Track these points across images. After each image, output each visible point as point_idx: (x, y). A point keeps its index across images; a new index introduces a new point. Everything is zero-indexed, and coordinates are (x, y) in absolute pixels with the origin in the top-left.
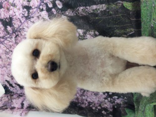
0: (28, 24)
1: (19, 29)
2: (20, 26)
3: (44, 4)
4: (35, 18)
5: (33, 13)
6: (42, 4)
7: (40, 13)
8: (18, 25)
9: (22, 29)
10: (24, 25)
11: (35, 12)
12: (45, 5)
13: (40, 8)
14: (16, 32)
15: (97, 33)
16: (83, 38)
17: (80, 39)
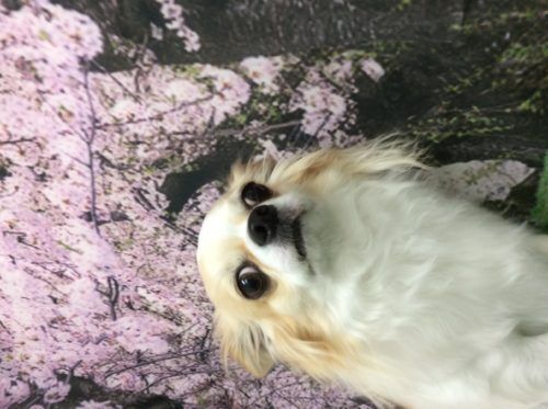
15: (373, 68)
16: (278, 109)
17: (255, 116)
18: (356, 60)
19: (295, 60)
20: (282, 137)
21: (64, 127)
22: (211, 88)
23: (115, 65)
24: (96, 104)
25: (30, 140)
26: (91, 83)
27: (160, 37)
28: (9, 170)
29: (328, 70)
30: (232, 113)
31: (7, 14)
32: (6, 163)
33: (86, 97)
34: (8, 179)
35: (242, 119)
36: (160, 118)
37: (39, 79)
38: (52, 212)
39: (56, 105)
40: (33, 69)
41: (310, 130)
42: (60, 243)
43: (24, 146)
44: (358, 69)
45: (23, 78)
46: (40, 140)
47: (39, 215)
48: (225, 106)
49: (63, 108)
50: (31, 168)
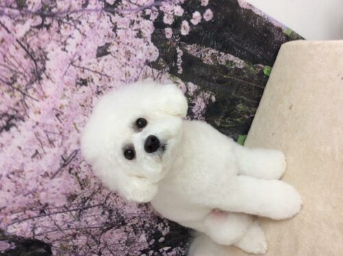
0: (98, 19)
1: (65, 15)
2: (75, 11)
3: (157, 10)
4: (126, 19)
5: (127, 8)
6: (154, 8)
7: (140, 19)
8: (69, 8)
9: (73, 21)
10: (85, 16)
11: (131, 9)
12: (158, 13)
13: (144, 12)
14: (48, 16)
19: (200, 88)
21: (124, 78)
25: (108, 77)
26: (145, 68)
27: (173, 65)
28: (88, 83)
29: (205, 95)
31: (136, 37)
32: (90, 80)
33: (139, 72)
34: (84, 87)
37: (129, 60)
38: (87, 108)
39: (127, 70)
40: (130, 56)
42: (75, 124)
43: (103, 77)
45: (124, 57)
46: (111, 79)
47: (80, 107)
49: (129, 72)
50: (98, 87)
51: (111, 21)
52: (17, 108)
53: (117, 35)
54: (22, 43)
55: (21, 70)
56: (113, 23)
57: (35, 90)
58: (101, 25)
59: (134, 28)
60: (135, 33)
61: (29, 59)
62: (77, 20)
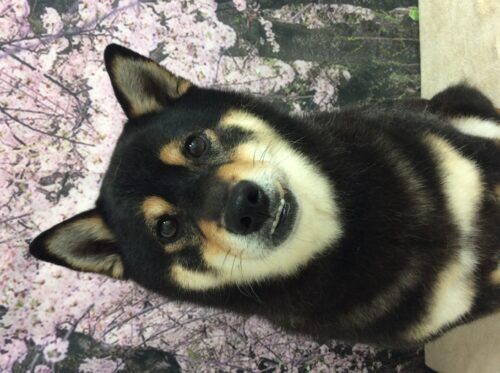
0: (137, 16)
1: (95, 25)
2: (106, 17)
4: (174, 3)
8: (97, 15)
9: (107, 29)
10: (120, 18)
14: (75, 34)
15: (347, 74)
16: (305, 88)
17: (294, 90)
18: (340, 69)
19: (317, 65)
20: (304, 103)
22: (278, 72)
23: (237, 53)
24: (220, 72)
26: (222, 60)
27: (262, 43)
29: (330, 72)
30: (284, 86)
31: (195, 22)
33: (216, 68)
35: (288, 91)
36: (249, 83)
37: (196, 56)
39: (198, 71)
40: (196, 50)
41: (317, 100)
44: (341, 74)
45: (188, 54)
48: (281, 83)
49: (201, 73)
51: (155, 12)
52: (69, 162)
53: (168, 29)
54: (52, 77)
55: (60, 112)
56: (158, 15)
57: (86, 133)
58: (144, 22)
59: (189, 11)
60: (192, 17)
61: (67, 95)
62: (111, 27)
